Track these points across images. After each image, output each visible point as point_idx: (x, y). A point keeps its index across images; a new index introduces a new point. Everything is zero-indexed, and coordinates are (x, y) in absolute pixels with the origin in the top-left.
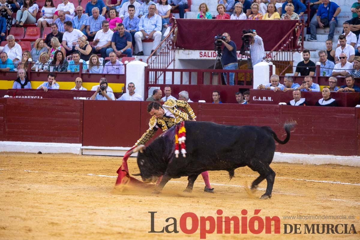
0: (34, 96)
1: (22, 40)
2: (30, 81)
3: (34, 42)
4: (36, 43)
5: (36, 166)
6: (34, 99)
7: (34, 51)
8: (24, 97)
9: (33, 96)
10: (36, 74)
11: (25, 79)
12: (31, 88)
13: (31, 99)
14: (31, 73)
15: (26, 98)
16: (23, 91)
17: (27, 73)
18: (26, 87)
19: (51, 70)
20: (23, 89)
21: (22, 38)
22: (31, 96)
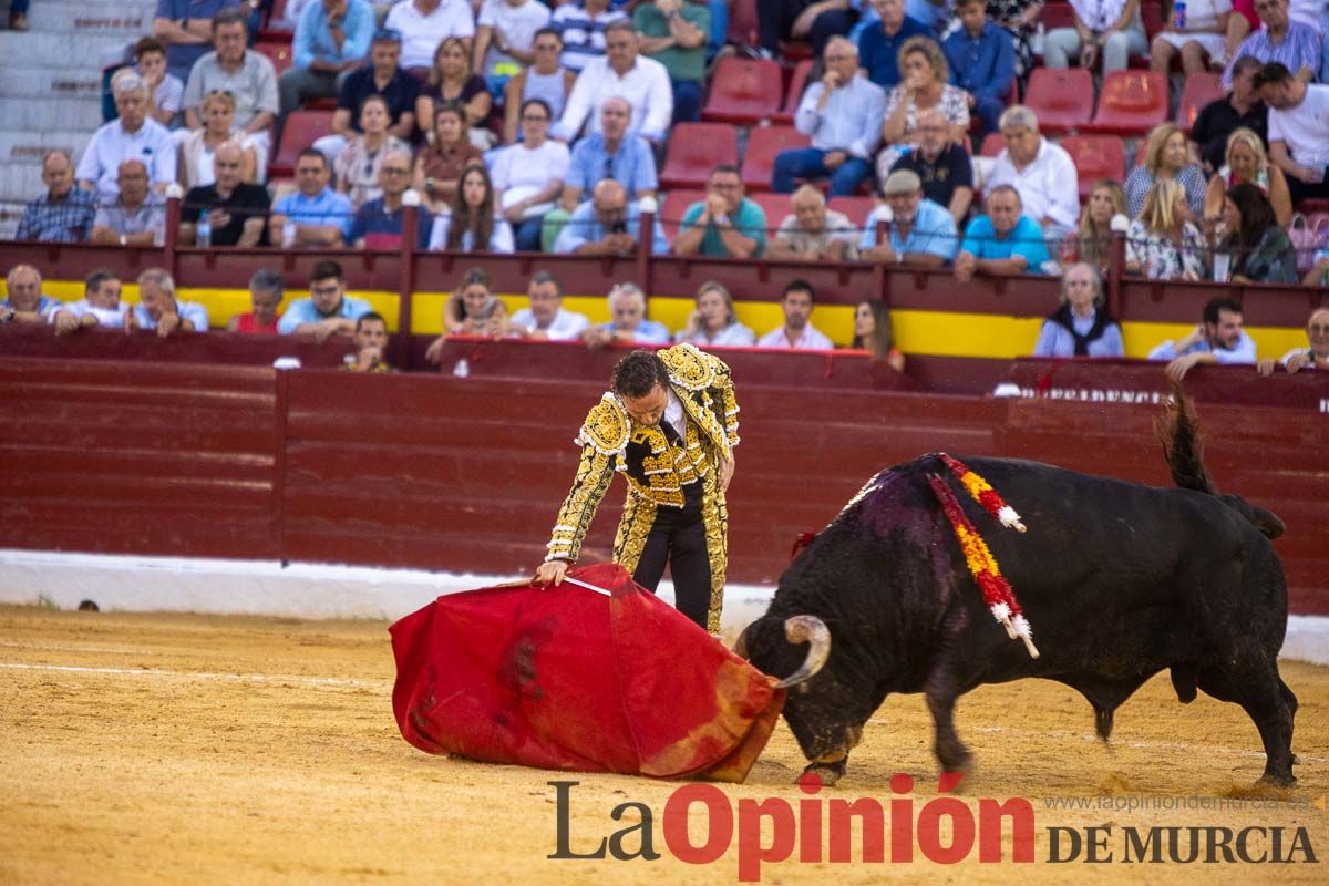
0: (1136, 391)
1: (1086, 131)
2: (1117, 321)
3: (1140, 142)
4: (1150, 146)
5: (1141, 719)
6: (1133, 405)
7: (1140, 182)
8: (1090, 395)
9: (1128, 389)
10: (1145, 293)
11: (1093, 312)
12: (1121, 353)
13: (1119, 404)
14: (1123, 284)
15: (1098, 402)
16: (1082, 369)
17: (1106, 286)
18: (1097, 349)
19: (1221, 273)
20: (1083, 358)
21: (1084, 120)
22: (1121, 391)
